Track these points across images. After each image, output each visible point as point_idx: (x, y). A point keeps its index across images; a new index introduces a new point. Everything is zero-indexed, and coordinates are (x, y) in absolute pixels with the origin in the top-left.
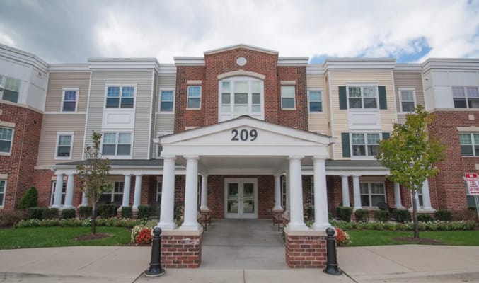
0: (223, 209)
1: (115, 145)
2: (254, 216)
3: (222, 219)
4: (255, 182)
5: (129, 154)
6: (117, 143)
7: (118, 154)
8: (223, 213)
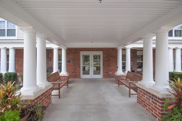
0: (79, 73)
1: (5, 29)
2: (100, 76)
3: (79, 79)
4: (101, 53)
5: (15, 35)
6: (6, 28)
7: (8, 35)
8: (80, 75)
